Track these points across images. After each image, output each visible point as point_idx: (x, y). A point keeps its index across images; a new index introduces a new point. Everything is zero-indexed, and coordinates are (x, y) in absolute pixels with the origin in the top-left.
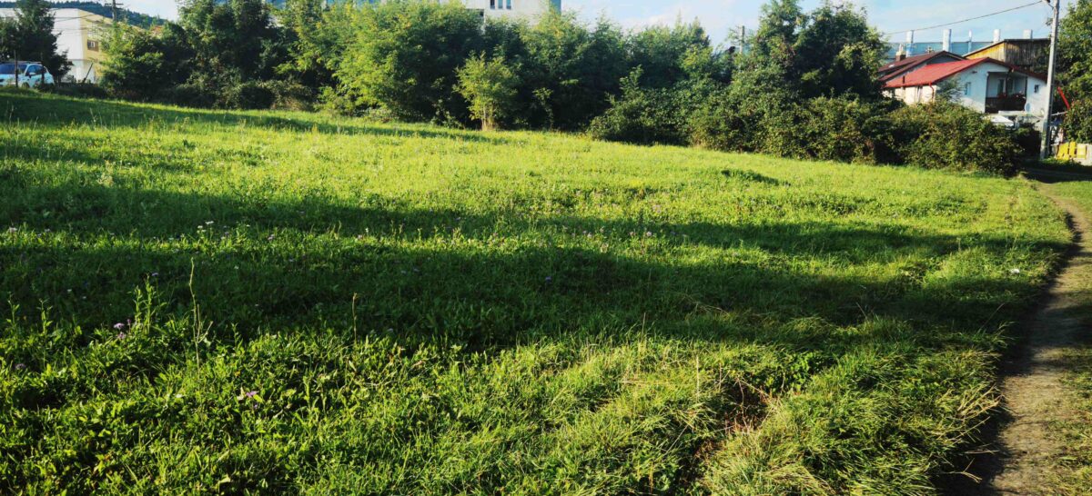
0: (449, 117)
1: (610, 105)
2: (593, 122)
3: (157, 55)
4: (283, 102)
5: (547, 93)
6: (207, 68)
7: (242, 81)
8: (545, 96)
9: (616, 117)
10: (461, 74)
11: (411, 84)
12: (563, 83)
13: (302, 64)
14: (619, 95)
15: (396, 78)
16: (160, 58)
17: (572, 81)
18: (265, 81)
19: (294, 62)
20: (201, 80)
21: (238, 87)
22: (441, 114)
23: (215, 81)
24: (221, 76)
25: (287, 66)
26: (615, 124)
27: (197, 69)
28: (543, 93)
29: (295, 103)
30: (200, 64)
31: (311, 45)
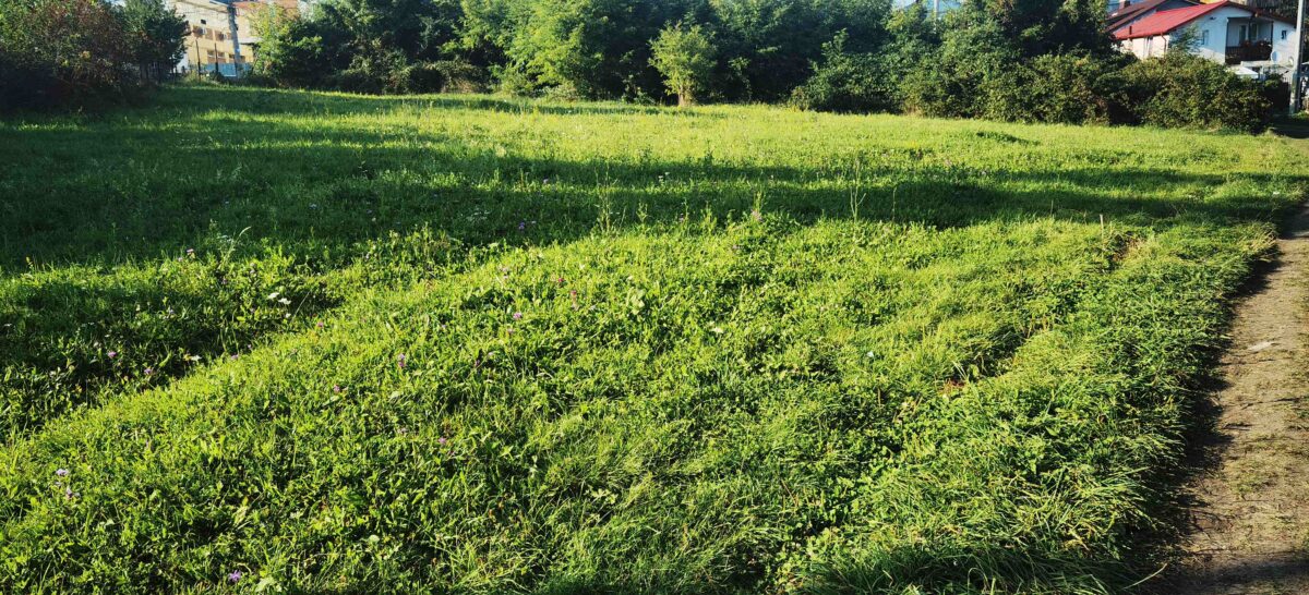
0: (640, 93)
1: (812, 73)
2: (795, 92)
3: (316, 39)
4: (454, 83)
5: (744, 62)
6: (369, 52)
7: (408, 64)
8: (742, 66)
9: (820, 85)
10: (655, 46)
11: (598, 59)
12: (761, 51)
13: (468, 42)
14: (822, 62)
15: (582, 53)
16: (319, 42)
17: (770, 49)
18: (432, 62)
19: (458, 39)
20: (365, 64)
21: (406, 70)
22: (631, 89)
23: (379, 65)
24: (385, 59)
25: (450, 46)
26: (819, 93)
27: (358, 52)
28: (738, 63)
29: (466, 85)
30: (361, 47)
31: (478, 21)
